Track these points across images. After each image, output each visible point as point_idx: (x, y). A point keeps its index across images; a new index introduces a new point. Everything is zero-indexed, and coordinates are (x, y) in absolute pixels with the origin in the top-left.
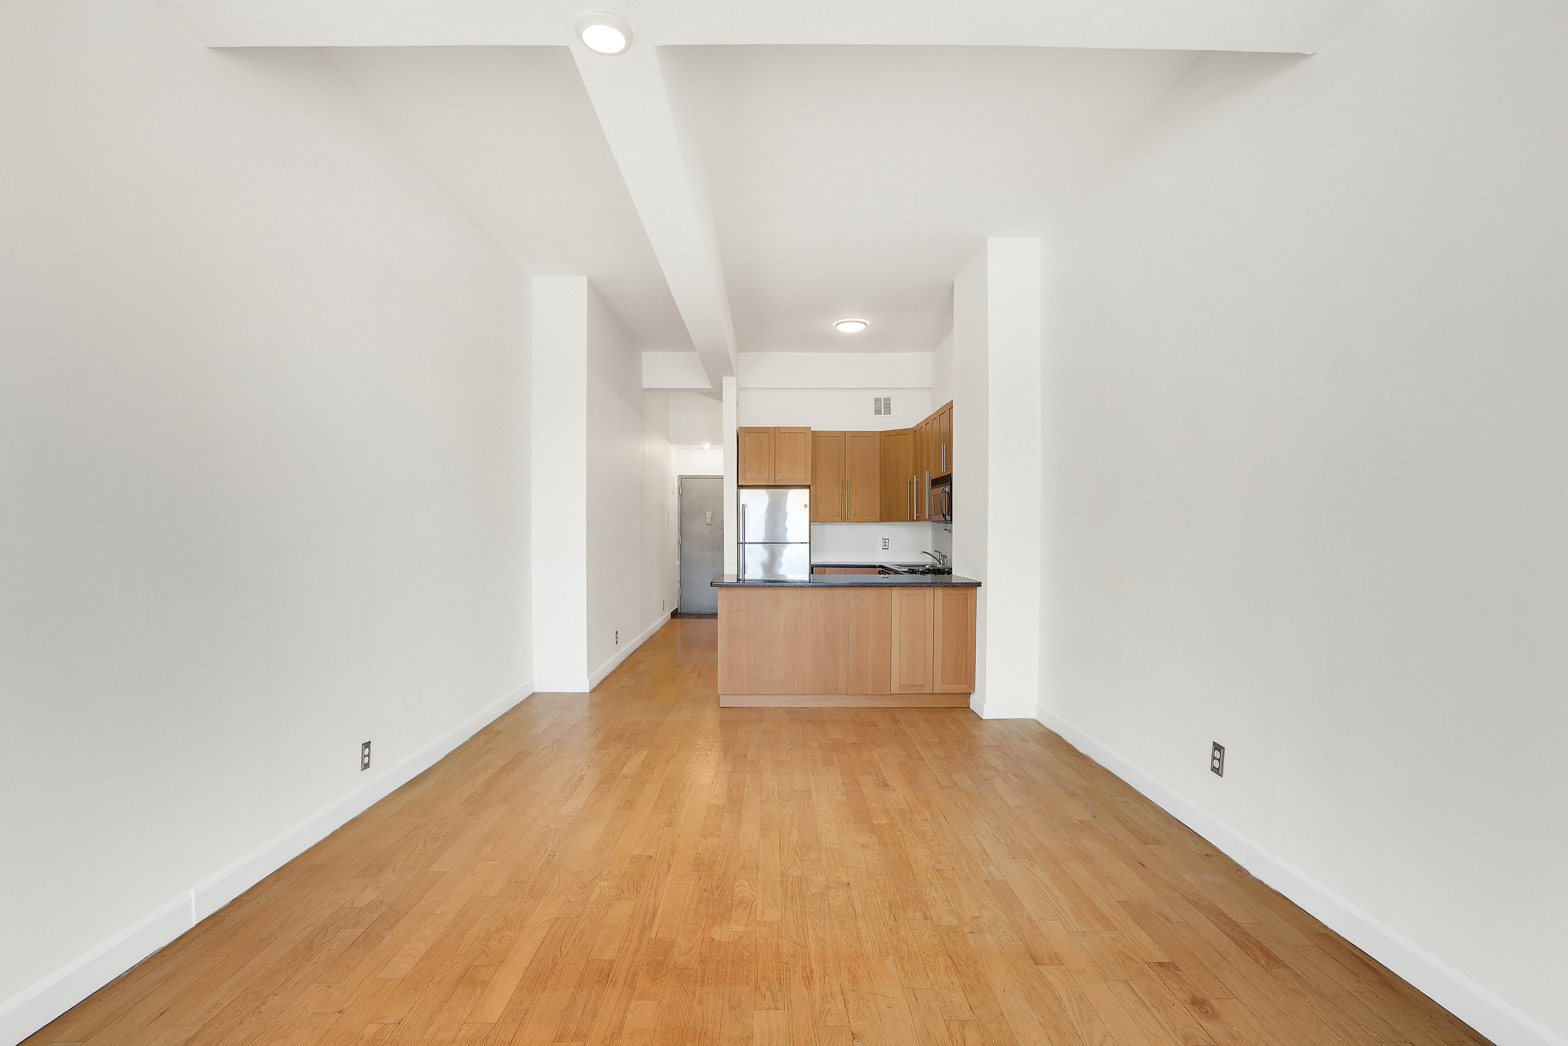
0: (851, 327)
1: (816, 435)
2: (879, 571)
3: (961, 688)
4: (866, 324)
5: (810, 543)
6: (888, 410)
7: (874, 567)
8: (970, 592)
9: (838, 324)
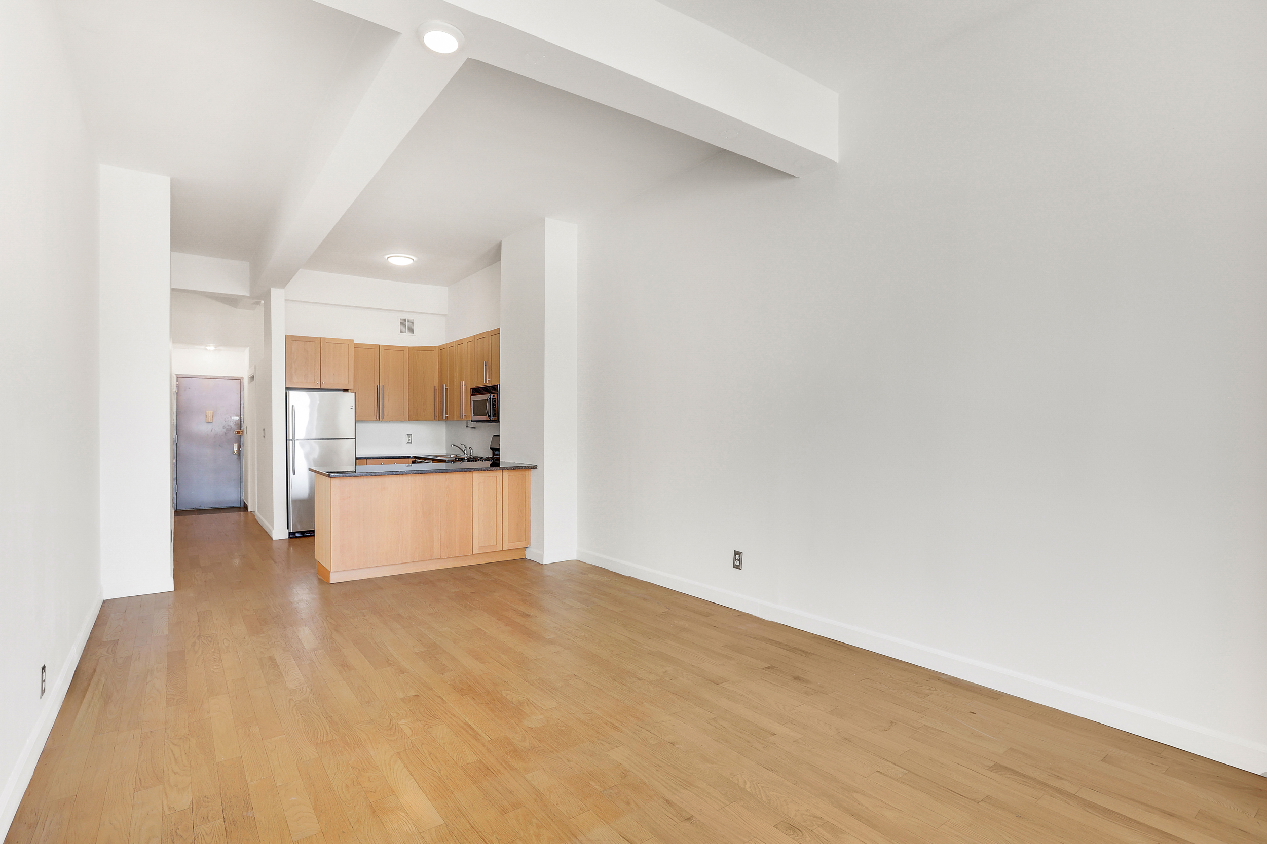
0: (401, 260)
1: (357, 347)
2: (412, 461)
3: (521, 545)
4: (413, 260)
5: (355, 439)
6: (411, 330)
7: (409, 457)
8: (527, 473)
9: (388, 258)
